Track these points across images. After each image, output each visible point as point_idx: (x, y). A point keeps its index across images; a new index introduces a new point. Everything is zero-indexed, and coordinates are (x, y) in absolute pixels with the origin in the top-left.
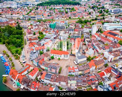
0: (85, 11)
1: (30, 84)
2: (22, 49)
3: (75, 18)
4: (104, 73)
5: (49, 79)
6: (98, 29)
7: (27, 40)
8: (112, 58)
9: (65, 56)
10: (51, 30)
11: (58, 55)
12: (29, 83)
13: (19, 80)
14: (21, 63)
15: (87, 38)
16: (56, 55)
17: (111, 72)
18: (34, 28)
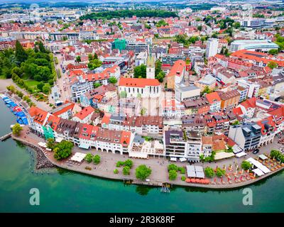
0: (190, 24)
1: (77, 129)
2: (52, 84)
3: (167, 36)
4: (240, 108)
5: (120, 121)
6: (221, 49)
7: (61, 70)
8: (255, 89)
9: (152, 89)
10: (117, 52)
11: (136, 89)
12: (74, 128)
13: (51, 125)
14: (51, 106)
15: (198, 61)
16: (131, 88)
17: (255, 106)
18: (76, 52)
